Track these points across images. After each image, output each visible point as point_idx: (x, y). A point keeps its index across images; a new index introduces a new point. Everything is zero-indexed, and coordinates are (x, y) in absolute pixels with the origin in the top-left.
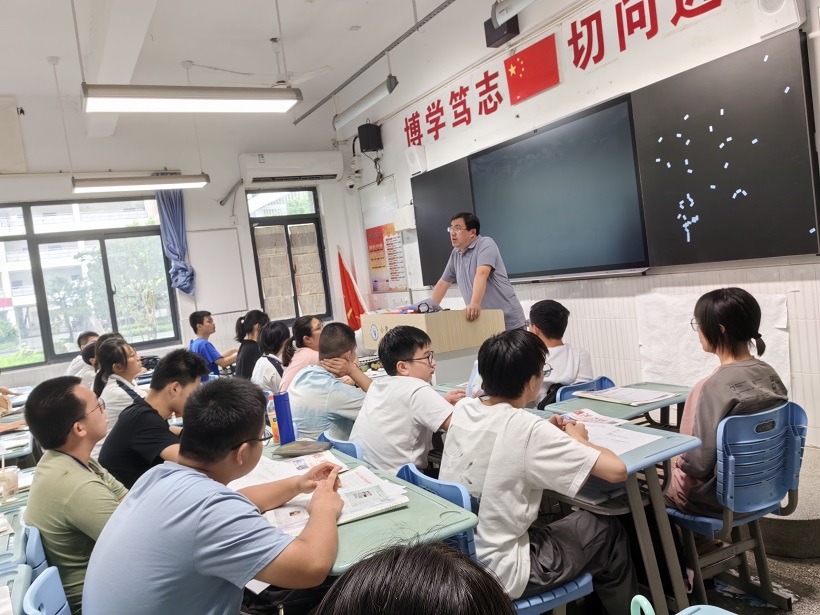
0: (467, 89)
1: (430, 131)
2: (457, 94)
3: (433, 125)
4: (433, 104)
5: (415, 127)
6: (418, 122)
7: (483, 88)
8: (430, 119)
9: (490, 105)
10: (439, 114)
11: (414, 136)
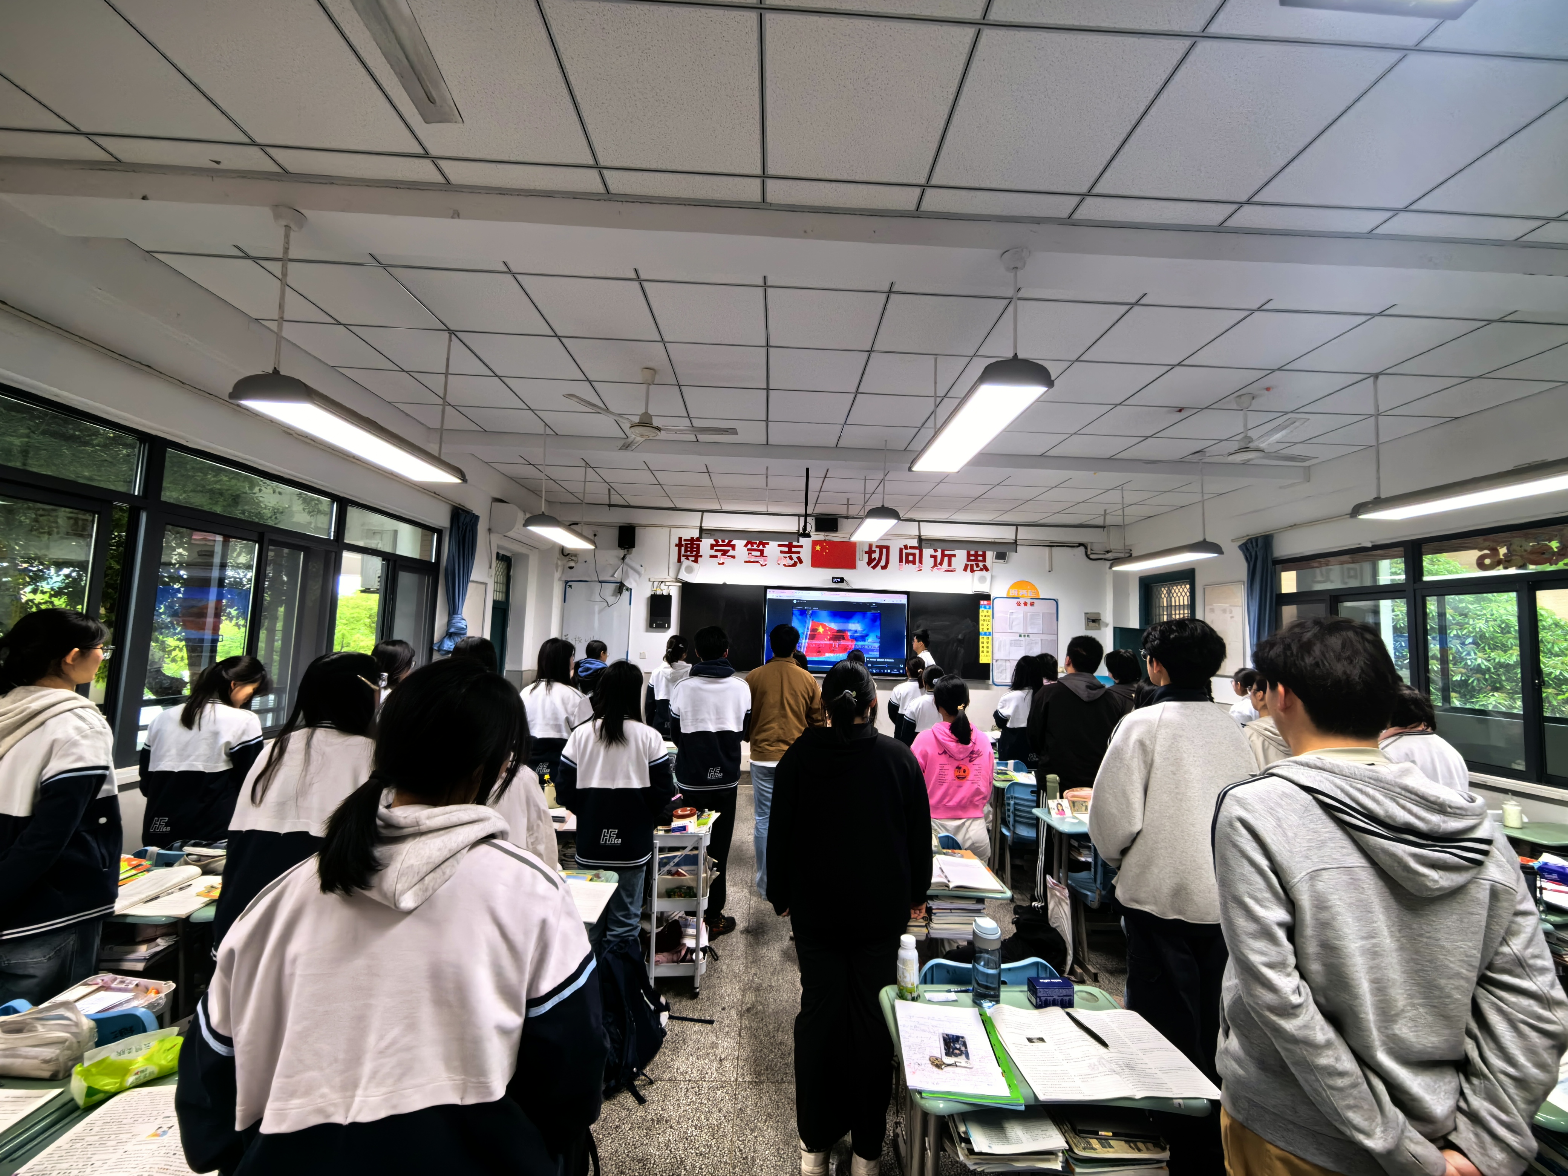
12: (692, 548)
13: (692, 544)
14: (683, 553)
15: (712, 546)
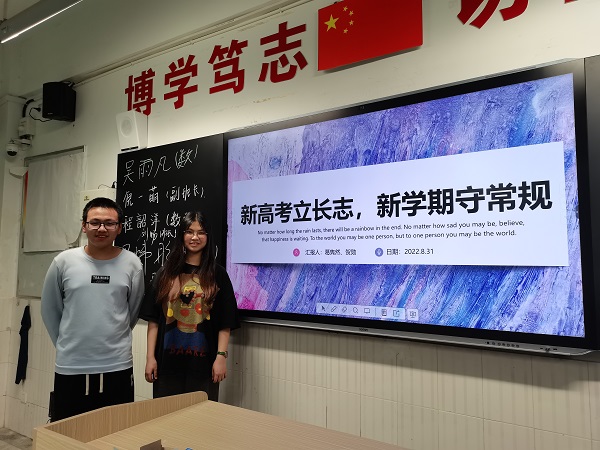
0: (245, 44)
1: (167, 97)
2: (226, 50)
3: (176, 88)
4: (181, 62)
5: (144, 89)
6: (151, 82)
7: (275, 44)
8: (171, 80)
9: (281, 70)
10: (190, 74)
11: (140, 100)
12: (143, 90)
13: (144, 83)
14: (133, 103)
15: (168, 77)
